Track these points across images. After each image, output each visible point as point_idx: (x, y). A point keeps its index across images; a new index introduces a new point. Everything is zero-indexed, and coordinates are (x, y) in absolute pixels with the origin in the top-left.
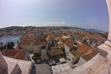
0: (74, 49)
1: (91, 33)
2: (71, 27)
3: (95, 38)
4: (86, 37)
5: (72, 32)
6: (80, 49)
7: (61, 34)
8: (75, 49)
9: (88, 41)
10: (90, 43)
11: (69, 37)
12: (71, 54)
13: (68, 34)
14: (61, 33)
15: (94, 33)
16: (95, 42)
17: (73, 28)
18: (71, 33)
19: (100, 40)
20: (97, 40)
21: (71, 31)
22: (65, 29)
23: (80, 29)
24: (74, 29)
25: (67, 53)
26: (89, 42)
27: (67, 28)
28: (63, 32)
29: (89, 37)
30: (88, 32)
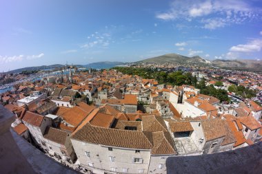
0: (54, 126)
1: (95, 71)
2: (43, 68)
3: (104, 81)
4: (82, 84)
5: (46, 79)
6: (69, 121)
7: (14, 96)
8: (56, 124)
9: (87, 93)
10: (93, 95)
11: (35, 98)
12: (50, 142)
13: (33, 89)
14: (16, 92)
15: (102, 71)
16: (103, 89)
17: (49, 67)
18: (43, 83)
19: (117, 81)
20: (109, 84)
21: (42, 79)
22: (26, 77)
23: (69, 68)
24: (51, 70)
25: (44, 144)
26: (90, 94)
27: (33, 72)
28: (21, 88)
29: (88, 82)
30: (87, 71)
